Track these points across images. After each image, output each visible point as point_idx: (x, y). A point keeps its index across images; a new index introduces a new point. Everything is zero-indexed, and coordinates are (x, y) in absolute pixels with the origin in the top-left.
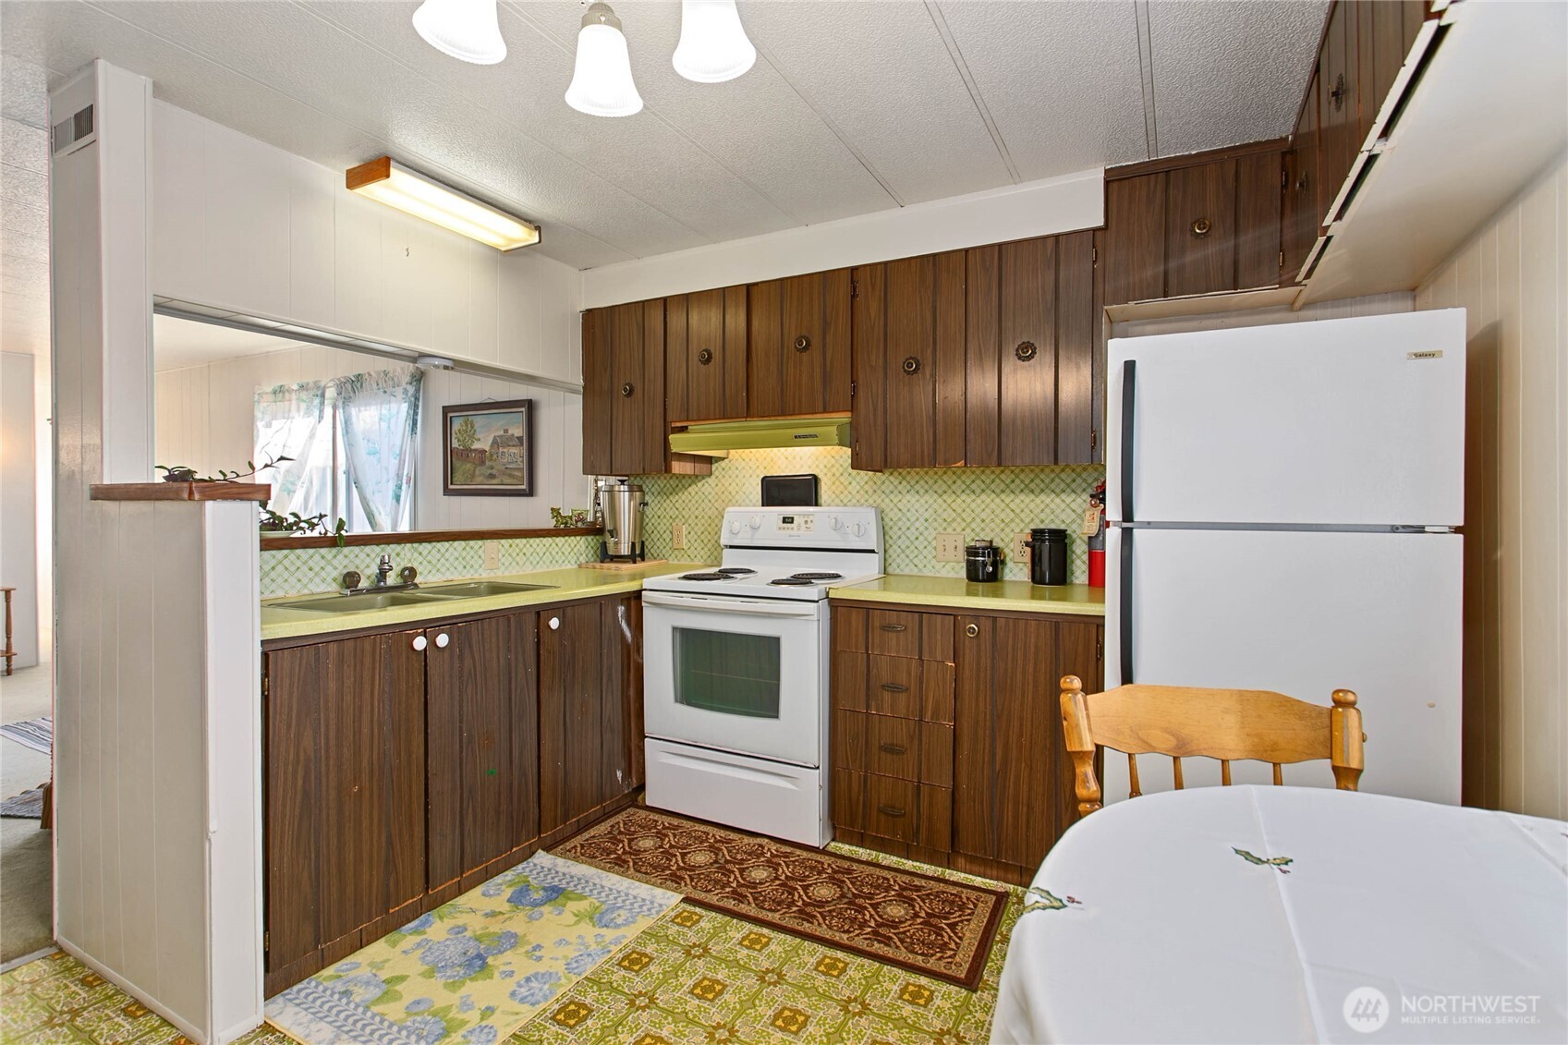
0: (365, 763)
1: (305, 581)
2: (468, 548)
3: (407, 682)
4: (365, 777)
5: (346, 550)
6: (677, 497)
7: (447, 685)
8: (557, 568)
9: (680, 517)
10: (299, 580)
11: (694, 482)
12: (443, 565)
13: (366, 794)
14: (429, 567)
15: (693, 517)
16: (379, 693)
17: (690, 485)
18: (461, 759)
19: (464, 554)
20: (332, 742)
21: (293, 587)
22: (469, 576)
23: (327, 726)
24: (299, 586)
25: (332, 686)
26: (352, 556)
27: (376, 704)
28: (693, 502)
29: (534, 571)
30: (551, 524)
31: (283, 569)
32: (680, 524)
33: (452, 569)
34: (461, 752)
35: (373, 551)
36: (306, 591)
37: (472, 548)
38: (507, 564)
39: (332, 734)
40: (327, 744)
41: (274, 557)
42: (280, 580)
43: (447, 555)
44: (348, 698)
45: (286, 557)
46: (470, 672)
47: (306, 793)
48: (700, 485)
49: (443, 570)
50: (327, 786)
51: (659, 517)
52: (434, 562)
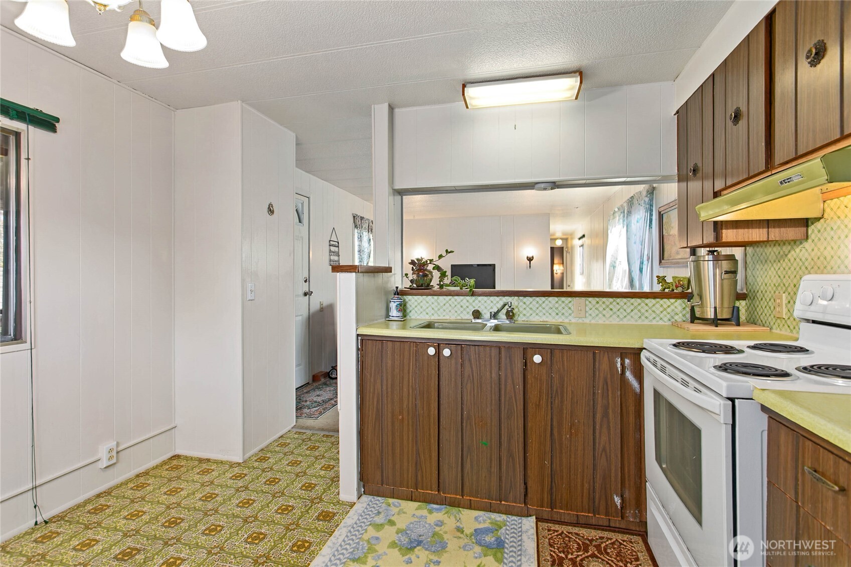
0: (405, 406)
1: (459, 312)
2: (560, 302)
3: (428, 371)
4: (405, 414)
5: (480, 298)
6: (779, 264)
7: (453, 380)
8: (646, 322)
9: (782, 285)
10: (456, 312)
11: (792, 248)
12: (541, 311)
13: (406, 422)
14: (531, 312)
15: (792, 285)
16: (412, 373)
17: (789, 252)
18: (462, 425)
19: (557, 305)
20: (389, 390)
21: (453, 315)
22: (560, 320)
23: (387, 381)
24: (456, 314)
25: (390, 362)
26: (483, 302)
27: (411, 377)
28: (792, 269)
29: (621, 323)
30: (658, 288)
31: (449, 305)
32: (782, 292)
33: (547, 314)
34: (462, 423)
35: (495, 300)
36: (459, 318)
37: (563, 302)
38: (594, 315)
39: (389, 386)
40: (387, 389)
41: (445, 299)
42: (447, 311)
43: (544, 305)
44: (397, 371)
45: (450, 300)
46: (469, 376)
47: (377, 409)
48: (798, 250)
49: (541, 314)
50: (387, 410)
51: (766, 285)
52: (534, 309)
